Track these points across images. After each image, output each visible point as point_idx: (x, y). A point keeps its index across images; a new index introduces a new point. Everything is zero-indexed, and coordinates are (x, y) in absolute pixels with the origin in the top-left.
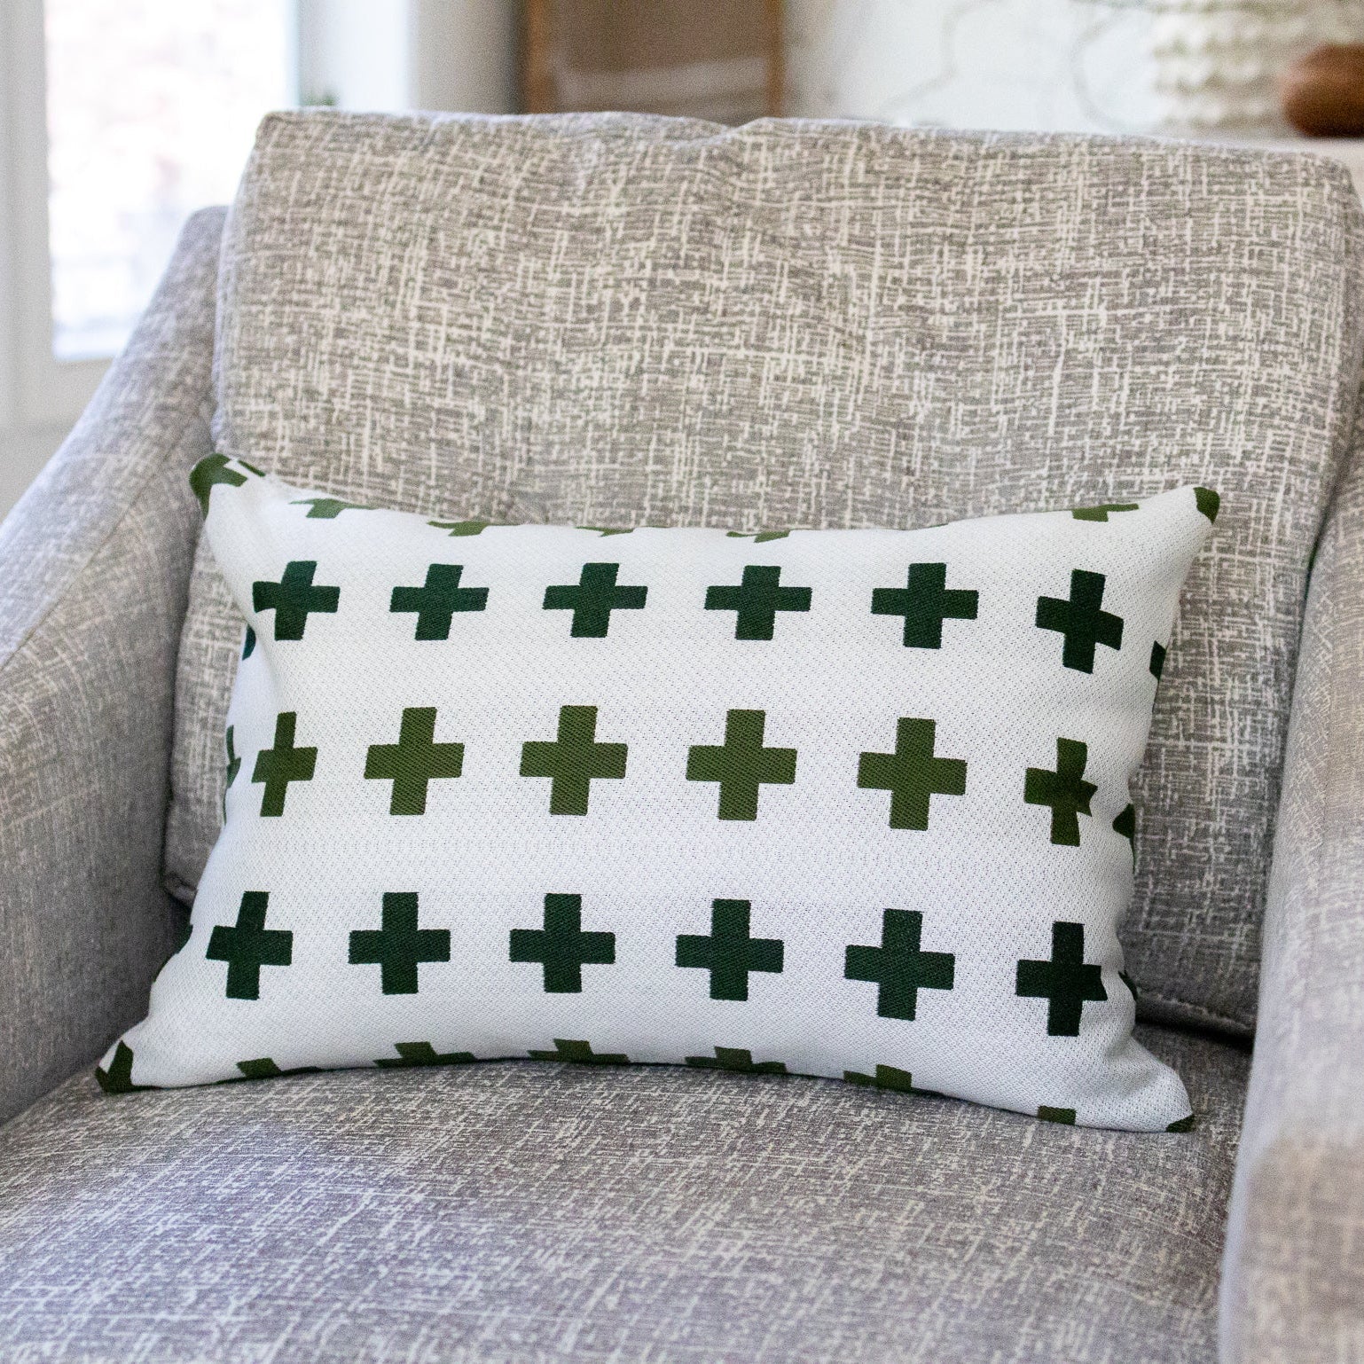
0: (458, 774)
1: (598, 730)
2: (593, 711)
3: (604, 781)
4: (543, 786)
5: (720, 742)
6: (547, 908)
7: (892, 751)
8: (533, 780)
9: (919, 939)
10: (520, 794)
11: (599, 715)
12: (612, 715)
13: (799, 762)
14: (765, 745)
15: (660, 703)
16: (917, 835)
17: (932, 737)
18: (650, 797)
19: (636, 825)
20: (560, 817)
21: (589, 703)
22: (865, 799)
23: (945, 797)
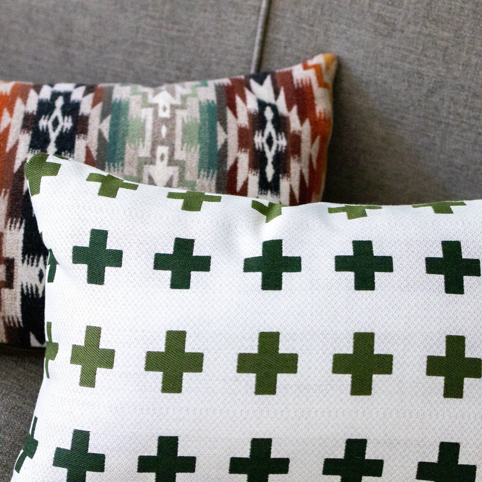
0: (201, 370)
1: (280, 346)
2: (277, 335)
3: (285, 375)
4: (251, 378)
5: (350, 351)
6: (252, 446)
7: (443, 354)
8: (245, 375)
9: (458, 458)
10: (237, 383)
11: (281, 337)
12: (288, 337)
13: (394, 362)
14: (375, 353)
15: (315, 329)
16: (457, 401)
17: (463, 346)
18: (312, 383)
19: (304, 399)
20: (261, 396)
21: (274, 330)
22: (430, 382)
23: (472, 379)
